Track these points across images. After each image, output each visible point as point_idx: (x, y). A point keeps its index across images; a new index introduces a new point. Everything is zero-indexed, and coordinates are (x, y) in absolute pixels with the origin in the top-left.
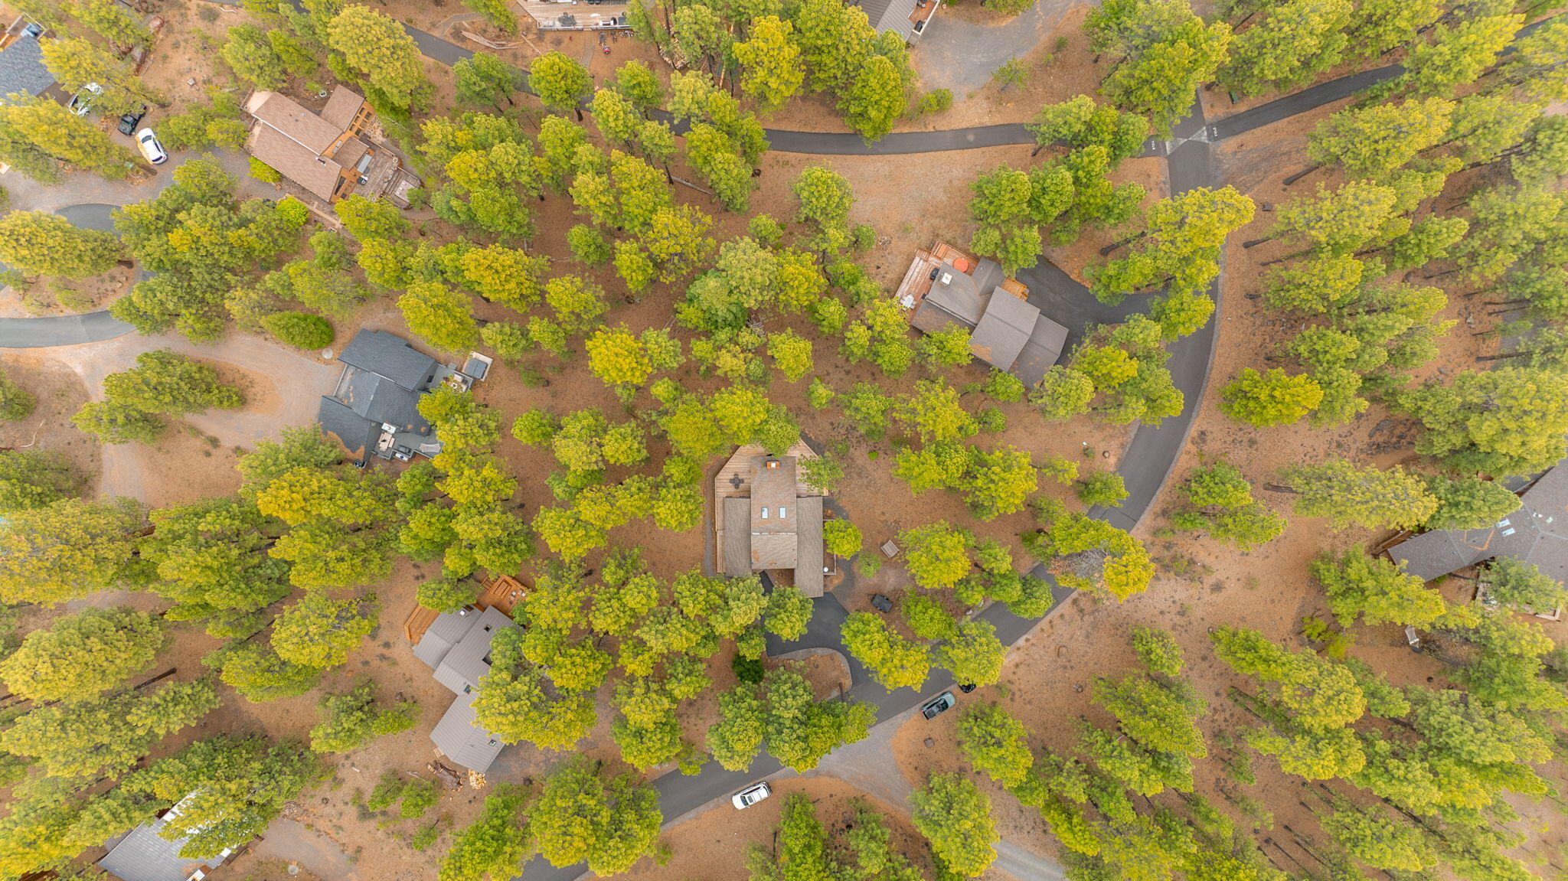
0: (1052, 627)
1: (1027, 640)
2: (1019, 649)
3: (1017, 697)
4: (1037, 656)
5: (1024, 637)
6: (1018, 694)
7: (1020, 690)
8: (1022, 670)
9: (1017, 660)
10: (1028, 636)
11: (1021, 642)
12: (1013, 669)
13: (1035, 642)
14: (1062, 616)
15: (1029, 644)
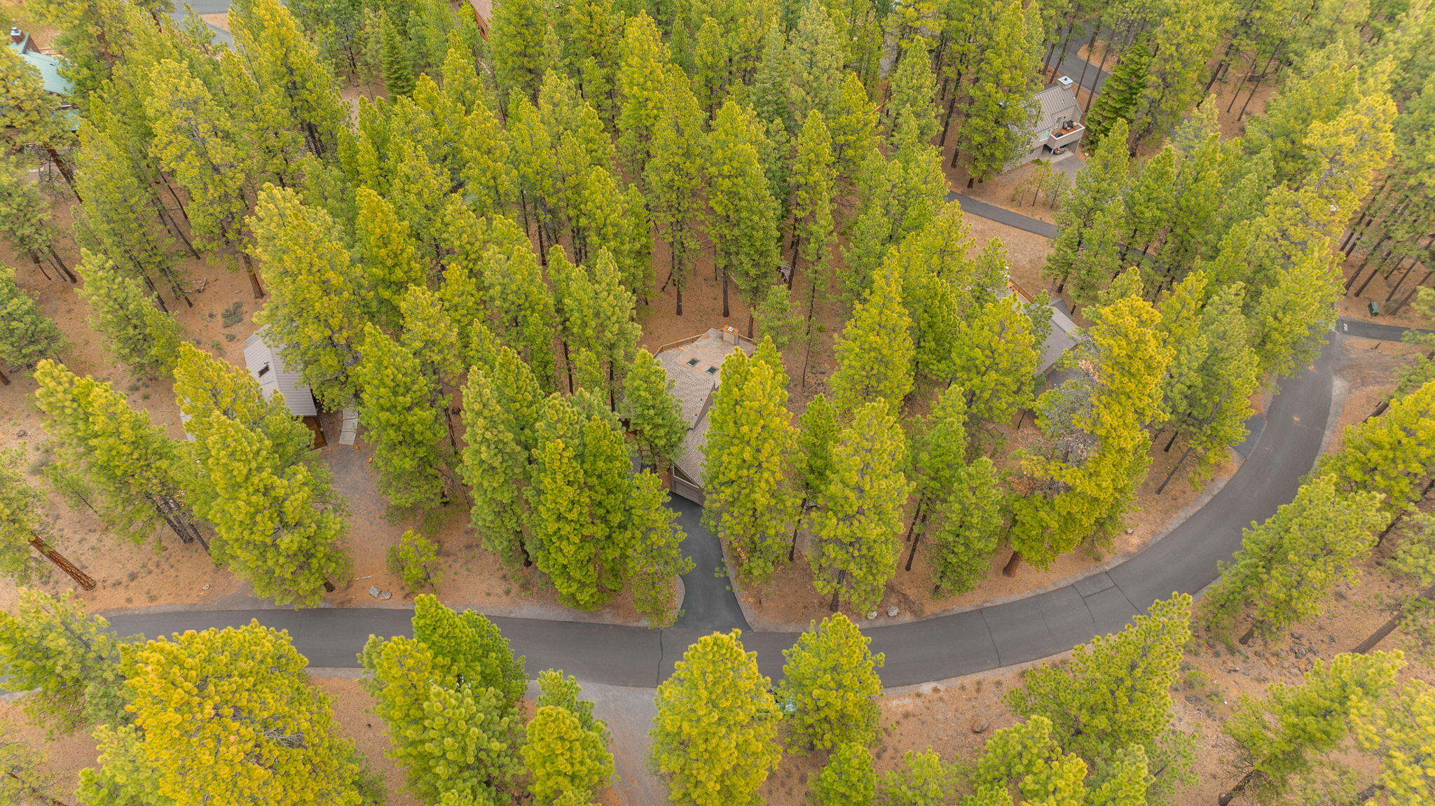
0: (978, 691)
1: (936, 690)
2: (918, 695)
3: (886, 755)
4: (940, 716)
5: (933, 685)
6: (890, 752)
7: (896, 750)
8: (909, 725)
9: (910, 708)
10: (939, 686)
11: (926, 688)
12: (899, 717)
13: (946, 697)
14: (998, 684)
15: (936, 696)
